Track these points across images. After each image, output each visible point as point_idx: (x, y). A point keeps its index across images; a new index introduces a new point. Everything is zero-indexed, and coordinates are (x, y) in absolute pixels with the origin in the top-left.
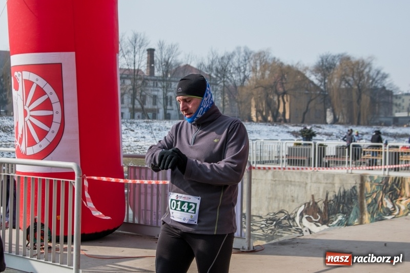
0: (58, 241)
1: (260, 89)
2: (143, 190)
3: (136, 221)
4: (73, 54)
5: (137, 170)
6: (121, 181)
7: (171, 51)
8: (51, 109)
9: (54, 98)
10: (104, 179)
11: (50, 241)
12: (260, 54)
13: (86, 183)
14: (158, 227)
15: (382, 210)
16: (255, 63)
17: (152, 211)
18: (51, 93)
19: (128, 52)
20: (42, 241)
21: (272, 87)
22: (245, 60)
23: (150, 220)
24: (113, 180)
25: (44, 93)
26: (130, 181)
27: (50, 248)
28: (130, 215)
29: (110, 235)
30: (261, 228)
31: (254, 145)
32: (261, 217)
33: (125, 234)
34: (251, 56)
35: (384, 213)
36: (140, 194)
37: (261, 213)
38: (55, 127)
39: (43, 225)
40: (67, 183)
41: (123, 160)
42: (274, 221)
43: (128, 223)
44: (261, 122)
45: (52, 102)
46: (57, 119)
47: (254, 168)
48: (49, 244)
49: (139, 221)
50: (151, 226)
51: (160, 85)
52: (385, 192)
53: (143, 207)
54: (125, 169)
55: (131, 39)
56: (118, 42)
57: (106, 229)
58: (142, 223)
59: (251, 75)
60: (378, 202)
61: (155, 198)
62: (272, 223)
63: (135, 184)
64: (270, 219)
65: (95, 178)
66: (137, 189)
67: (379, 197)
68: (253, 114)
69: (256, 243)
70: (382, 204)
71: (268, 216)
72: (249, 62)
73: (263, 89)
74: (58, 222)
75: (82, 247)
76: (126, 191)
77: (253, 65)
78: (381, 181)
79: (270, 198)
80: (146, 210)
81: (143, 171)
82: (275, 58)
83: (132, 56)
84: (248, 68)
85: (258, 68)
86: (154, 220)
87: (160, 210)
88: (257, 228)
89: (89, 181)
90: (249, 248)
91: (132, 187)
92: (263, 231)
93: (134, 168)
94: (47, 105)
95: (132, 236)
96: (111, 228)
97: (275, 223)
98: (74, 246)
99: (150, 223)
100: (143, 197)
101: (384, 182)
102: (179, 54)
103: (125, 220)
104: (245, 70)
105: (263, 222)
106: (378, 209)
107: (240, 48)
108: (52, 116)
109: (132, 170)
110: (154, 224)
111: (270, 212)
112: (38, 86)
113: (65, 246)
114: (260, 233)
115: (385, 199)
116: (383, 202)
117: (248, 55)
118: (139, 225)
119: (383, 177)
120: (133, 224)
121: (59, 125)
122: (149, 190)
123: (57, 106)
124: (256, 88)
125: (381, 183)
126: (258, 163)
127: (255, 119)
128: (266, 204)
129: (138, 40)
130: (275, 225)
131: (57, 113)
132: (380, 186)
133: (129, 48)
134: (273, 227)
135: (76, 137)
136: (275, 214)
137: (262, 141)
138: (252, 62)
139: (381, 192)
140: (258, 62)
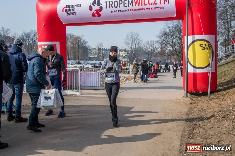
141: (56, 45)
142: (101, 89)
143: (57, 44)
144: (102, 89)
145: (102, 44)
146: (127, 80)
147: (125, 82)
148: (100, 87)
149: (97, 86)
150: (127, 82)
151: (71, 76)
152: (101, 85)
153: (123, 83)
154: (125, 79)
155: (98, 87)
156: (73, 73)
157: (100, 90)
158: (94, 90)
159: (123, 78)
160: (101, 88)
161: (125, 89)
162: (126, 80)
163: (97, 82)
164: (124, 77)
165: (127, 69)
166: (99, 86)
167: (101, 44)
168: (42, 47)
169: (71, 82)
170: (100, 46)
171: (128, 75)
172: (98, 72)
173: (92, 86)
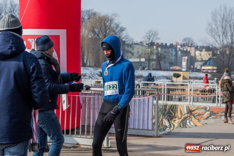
4: (65, 30)
9: (55, 54)
15: (162, 127)
35: (164, 129)
52: (164, 115)
60: (159, 122)
67: (160, 118)
70: (162, 123)
78: (161, 108)
101: (163, 108)
106: (159, 126)
115: (164, 120)
116: (163, 121)
119: (163, 105)
125: (162, 109)
132: (161, 111)
139: (162, 115)
141: (57, 37)
142: (152, 135)
143: (62, 33)
144: (155, 135)
145: (157, 35)
146: (213, 116)
147: (206, 121)
148: (153, 130)
149: (146, 128)
150: (211, 121)
151: (89, 104)
152: (153, 124)
153: (203, 121)
154: (208, 113)
155: (148, 130)
156: (94, 99)
157: (151, 137)
158: (138, 136)
159: (202, 111)
160: (154, 133)
161: (208, 137)
162: (210, 116)
163: (146, 119)
164: (205, 108)
165: (212, 91)
166: (150, 128)
167: (155, 34)
168: (29, 40)
169: (89, 118)
170: (151, 39)
171: (215, 105)
172: (148, 98)
173: (134, 129)
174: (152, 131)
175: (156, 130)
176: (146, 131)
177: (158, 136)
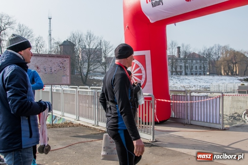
0: (146, 124)
1: (225, 61)
2: (178, 104)
3: (176, 117)
4: (149, 51)
5: (175, 96)
6: (169, 101)
7: (187, 47)
8: (142, 73)
9: (142, 68)
10: (162, 100)
11: (143, 124)
12: (225, 47)
13: (156, 102)
14: (184, 119)
16: (223, 51)
17: (182, 113)
18: (141, 67)
19: (170, 48)
20: (140, 124)
21: (230, 61)
22: (218, 50)
23: (181, 116)
24: (166, 101)
25: (139, 67)
26: (172, 101)
27: (142, 126)
28: (173, 114)
29: (165, 122)
30: (227, 120)
31: (224, 85)
32: (227, 115)
33: (171, 122)
34: (221, 48)
36: (177, 106)
37: (227, 114)
38: (143, 80)
39: (140, 118)
40: (149, 102)
41: (169, 92)
42: (233, 117)
43: (172, 118)
44: (226, 75)
45: (142, 70)
46: (144, 76)
47: (224, 95)
48: (142, 125)
49: (177, 116)
50: (182, 119)
51: (183, 61)
53: (178, 111)
54: (171, 96)
55: (170, 43)
56: (167, 45)
57: (164, 120)
58: (178, 117)
59: (221, 56)
61: (183, 107)
62: (232, 118)
63: (175, 103)
64: (231, 116)
65: (159, 100)
66: (176, 104)
68: (223, 72)
69: (226, 126)
71: (230, 115)
72: (220, 50)
73: (226, 61)
74: (146, 117)
75: (155, 127)
76: (171, 104)
77: (222, 51)
79: (231, 108)
80: (179, 112)
81: (178, 97)
82: (231, 48)
83: (171, 50)
84: (220, 53)
85: (224, 53)
86: (183, 117)
87: (185, 112)
88: (225, 120)
89: (157, 101)
90: (223, 128)
91: (174, 103)
92: (228, 121)
93: (175, 95)
94: (140, 71)
95: (174, 122)
96: (166, 119)
97: (233, 118)
98: (152, 126)
99: (181, 118)
100: (178, 107)
102: (190, 48)
103: (171, 116)
104: (218, 54)
105: (228, 118)
107: (216, 45)
108: (142, 76)
109: (174, 96)
110: (183, 118)
111: (231, 113)
112: (136, 64)
113: (148, 126)
114: (226, 122)
117: (219, 47)
118: (177, 118)
120: (174, 118)
121: (144, 79)
122: (180, 105)
123: (143, 72)
124: (223, 61)
126: (225, 93)
127: (223, 74)
128: (229, 110)
129: (173, 44)
130: (233, 119)
131: (144, 74)
133: (170, 47)
134: (232, 120)
135: (151, 83)
136: (233, 114)
137: (227, 83)
138: (221, 50)
140: (224, 50)
142: (219, 128)
143: (147, 54)
144: (222, 128)
149: (215, 122)
172: (213, 99)
173: (207, 122)
174: (219, 125)
175: (222, 124)
176: (215, 125)
177: (224, 129)
